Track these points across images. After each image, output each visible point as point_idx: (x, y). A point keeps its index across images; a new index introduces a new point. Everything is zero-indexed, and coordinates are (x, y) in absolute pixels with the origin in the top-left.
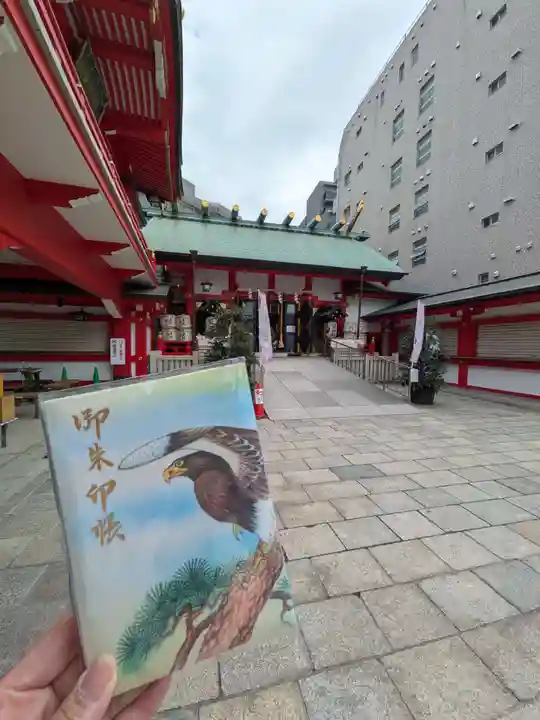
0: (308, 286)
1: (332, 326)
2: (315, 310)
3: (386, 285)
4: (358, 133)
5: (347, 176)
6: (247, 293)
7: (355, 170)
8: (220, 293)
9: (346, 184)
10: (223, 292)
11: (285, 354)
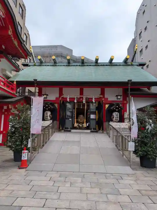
0: (103, 93)
1: (116, 115)
2: (107, 106)
3: (149, 90)
4: (143, 13)
5: (140, 34)
6: (66, 98)
7: (143, 31)
8: (54, 99)
9: (140, 38)
10: (56, 98)
11: (89, 131)
